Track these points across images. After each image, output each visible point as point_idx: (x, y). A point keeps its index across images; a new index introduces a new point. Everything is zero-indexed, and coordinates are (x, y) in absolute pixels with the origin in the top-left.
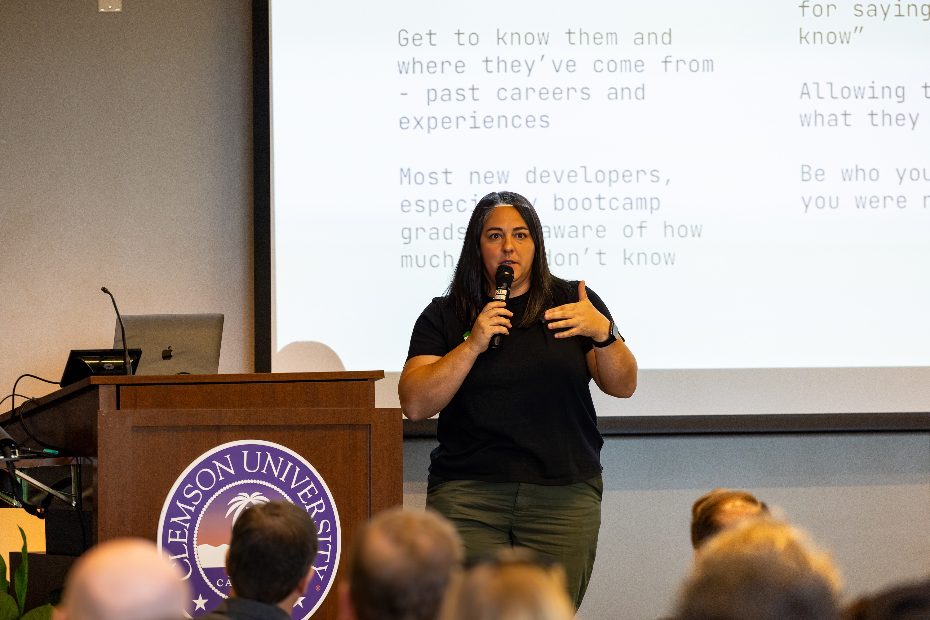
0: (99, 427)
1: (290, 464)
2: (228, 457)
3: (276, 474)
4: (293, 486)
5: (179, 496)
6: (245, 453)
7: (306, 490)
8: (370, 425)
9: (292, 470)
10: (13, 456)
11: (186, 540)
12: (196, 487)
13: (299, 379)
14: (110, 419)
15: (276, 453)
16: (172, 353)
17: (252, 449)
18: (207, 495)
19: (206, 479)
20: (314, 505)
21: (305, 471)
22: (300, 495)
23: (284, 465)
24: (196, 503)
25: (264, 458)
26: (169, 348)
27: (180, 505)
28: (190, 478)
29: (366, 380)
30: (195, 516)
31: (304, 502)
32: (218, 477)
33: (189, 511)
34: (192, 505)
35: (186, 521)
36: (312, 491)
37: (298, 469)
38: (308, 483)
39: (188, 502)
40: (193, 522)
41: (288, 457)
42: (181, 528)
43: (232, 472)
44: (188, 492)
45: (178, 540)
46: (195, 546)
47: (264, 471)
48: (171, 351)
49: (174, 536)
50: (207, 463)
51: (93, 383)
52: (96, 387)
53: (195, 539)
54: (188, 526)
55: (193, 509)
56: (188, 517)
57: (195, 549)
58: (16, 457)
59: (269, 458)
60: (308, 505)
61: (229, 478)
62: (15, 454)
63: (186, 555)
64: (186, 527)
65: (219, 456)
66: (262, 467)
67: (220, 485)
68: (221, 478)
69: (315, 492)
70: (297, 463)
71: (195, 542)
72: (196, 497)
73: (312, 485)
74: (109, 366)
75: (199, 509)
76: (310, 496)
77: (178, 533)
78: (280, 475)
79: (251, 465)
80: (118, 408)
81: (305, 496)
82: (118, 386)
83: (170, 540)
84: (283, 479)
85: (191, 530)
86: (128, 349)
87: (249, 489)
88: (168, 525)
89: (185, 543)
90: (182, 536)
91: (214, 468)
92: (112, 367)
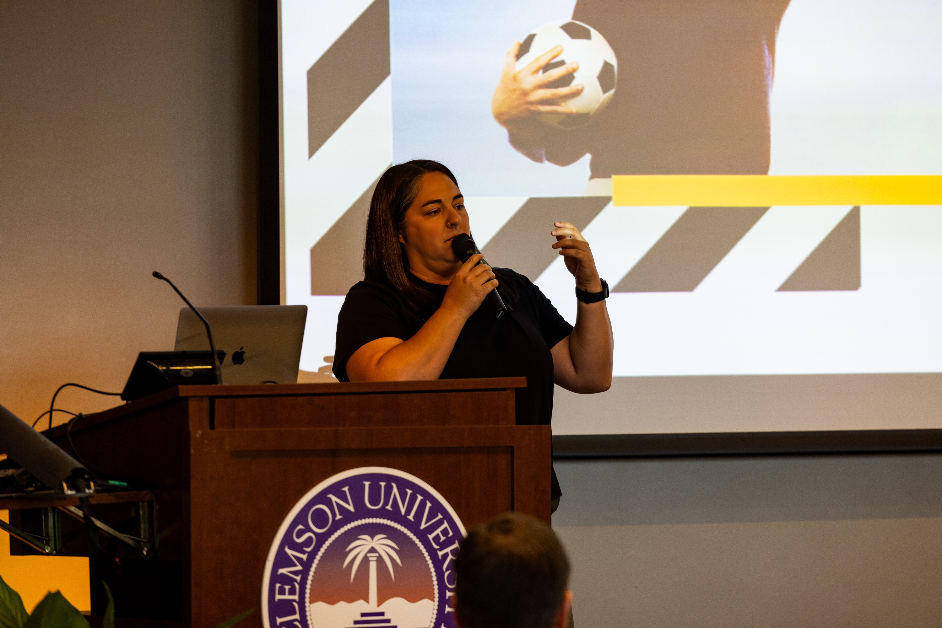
0: (192, 451)
1: (420, 498)
2: (346, 489)
3: (403, 511)
4: (423, 526)
5: (288, 541)
6: (367, 484)
7: (438, 531)
8: (512, 448)
9: (422, 505)
10: (87, 491)
11: (296, 597)
12: (309, 529)
13: (427, 389)
14: (206, 441)
15: (403, 484)
16: (245, 356)
17: (375, 479)
18: (322, 539)
19: (320, 519)
20: (448, 550)
21: (437, 508)
22: (431, 537)
23: (413, 499)
24: (308, 550)
25: (389, 490)
26: (242, 348)
27: (290, 552)
28: (301, 518)
29: (504, 389)
30: (307, 565)
31: (436, 547)
32: (334, 515)
33: (300, 560)
34: (304, 552)
35: (296, 573)
36: (445, 532)
37: (429, 505)
38: (440, 523)
39: (298, 548)
40: (304, 573)
41: (417, 489)
42: (290, 581)
43: (351, 508)
44: (299, 535)
45: (287, 597)
46: (307, 604)
47: (389, 507)
48: (244, 352)
49: (282, 592)
50: (322, 498)
51: (182, 394)
52: (186, 399)
53: (307, 596)
54: (298, 578)
55: (304, 557)
56: (299, 568)
57: (307, 609)
58: (91, 491)
59: (395, 490)
60: (440, 550)
61: (348, 517)
62: (89, 488)
63: (297, 616)
64: (296, 581)
65: (336, 489)
66: (386, 503)
67: (337, 525)
68: (338, 517)
69: (449, 533)
70: (427, 496)
71: (307, 600)
72: (309, 541)
73: (446, 525)
74: (187, 373)
75: (312, 556)
76: (443, 538)
77: (287, 588)
78: (408, 512)
79: (374, 500)
80: (212, 427)
81: (437, 538)
82: (212, 399)
83: (278, 597)
84: (411, 517)
85: (303, 584)
86: (218, 351)
87: (372, 530)
88: (275, 578)
89: (295, 601)
90: (292, 592)
91: (329, 503)
92: (191, 374)
